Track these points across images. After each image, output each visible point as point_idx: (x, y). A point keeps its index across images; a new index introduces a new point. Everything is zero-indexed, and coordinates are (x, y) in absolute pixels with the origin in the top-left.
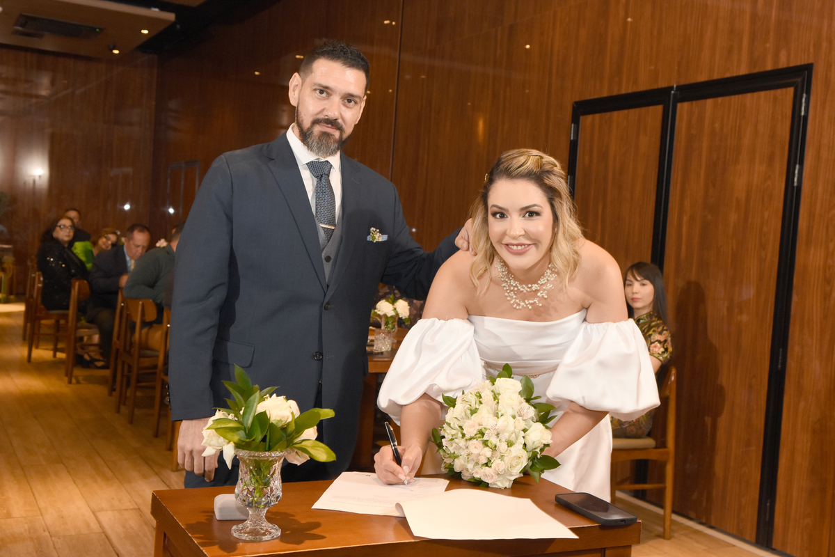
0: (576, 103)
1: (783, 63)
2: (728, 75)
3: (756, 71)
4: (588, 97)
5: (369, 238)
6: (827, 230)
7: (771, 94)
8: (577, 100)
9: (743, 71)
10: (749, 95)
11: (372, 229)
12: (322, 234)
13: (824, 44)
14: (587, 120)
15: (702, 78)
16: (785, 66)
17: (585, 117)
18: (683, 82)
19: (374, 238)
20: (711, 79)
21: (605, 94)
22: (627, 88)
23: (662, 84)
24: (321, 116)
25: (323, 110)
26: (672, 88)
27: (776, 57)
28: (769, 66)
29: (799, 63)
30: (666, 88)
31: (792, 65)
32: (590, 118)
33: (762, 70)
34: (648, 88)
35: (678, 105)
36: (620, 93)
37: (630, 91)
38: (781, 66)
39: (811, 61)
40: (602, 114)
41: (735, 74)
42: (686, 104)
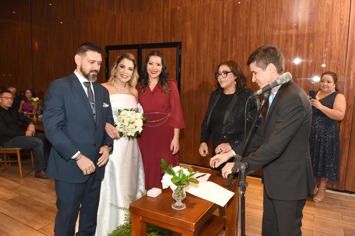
0: (106, 46)
1: (173, 41)
2: (157, 42)
3: (165, 42)
4: (111, 45)
5: (104, 106)
6: (188, 84)
7: (170, 49)
8: (107, 45)
9: (162, 42)
10: (164, 48)
11: (104, 103)
12: (92, 106)
13: (184, 37)
14: (111, 52)
15: (149, 43)
16: (174, 42)
17: (111, 51)
18: (143, 43)
19: (105, 106)
20: (152, 43)
21: (117, 44)
22: (124, 43)
23: (136, 43)
24: (92, 69)
25: (93, 68)
26: (140, 45)
27: (171, 39)
28: (169, 41)
29: (178, 41)
30: (137, 44)
31: (175, 42)
32: (112, 51)
33: (167, 42)
34: (132, 44)
35: (142, 49)
36: (122, 44)
37: (125, 44)
38: (172, 42)
39: (181, 41)
40: (117, 50)
41: (159, 43)
42: (145, 50)
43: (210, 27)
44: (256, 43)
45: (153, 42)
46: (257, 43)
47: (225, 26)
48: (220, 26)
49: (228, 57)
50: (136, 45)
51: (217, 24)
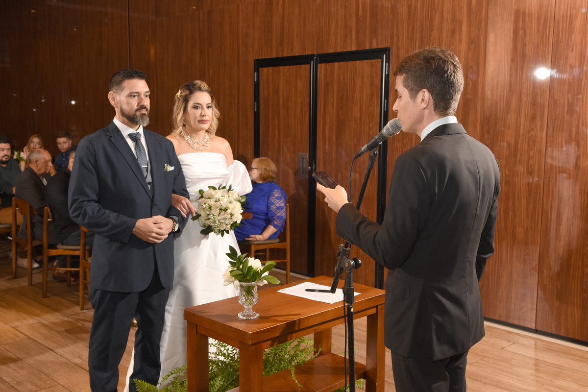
0: (256, 60)
1: (375, 46)
2: (345, 50)
3: (361, 49)
7: (369, 62)
8: (257, 58)
9: (354, 48)
10: (357, 62)
11: (165, 165)
13: (395, 38)
14: (264, 71)
15: (331, 51)
16: (376, 48)
17: (263, 68)
18: (320, 52)
19: (167, 169)
20: (336, 52)
21: (274, 56)
22: (287, 54)
23: (308, 53)
26: (314, 55)
27: (371, 43)
28: (367, 48)
29: (383, 47)
30: (310, 55)
31: (379, 47)
32: (265, 69)
33: (364, 49)
34: (300, 54)
35: (319, 65)
36: (283, 56)
37: (289, 55)
38: (373, 48)
39: (389, 46)
40: (273, 68)
41: (349, 50)
42: (323, 65)
43: (445, 15)
44: (536, 43)
45: (339, 50)
46: (538, 44)
47: (474, 10)
48: (465, 11)
49: (480, 77)
50: (308, 55)
51: (457, 8)
